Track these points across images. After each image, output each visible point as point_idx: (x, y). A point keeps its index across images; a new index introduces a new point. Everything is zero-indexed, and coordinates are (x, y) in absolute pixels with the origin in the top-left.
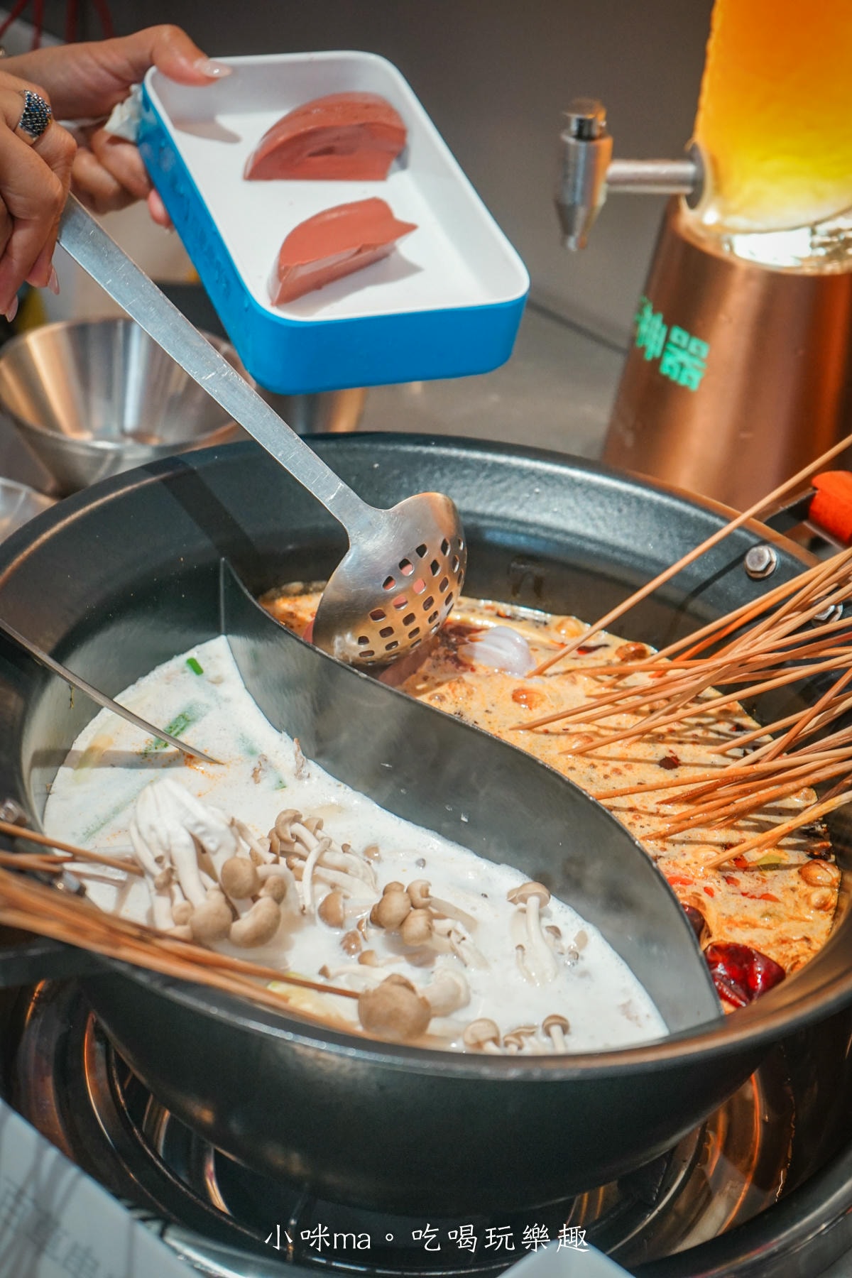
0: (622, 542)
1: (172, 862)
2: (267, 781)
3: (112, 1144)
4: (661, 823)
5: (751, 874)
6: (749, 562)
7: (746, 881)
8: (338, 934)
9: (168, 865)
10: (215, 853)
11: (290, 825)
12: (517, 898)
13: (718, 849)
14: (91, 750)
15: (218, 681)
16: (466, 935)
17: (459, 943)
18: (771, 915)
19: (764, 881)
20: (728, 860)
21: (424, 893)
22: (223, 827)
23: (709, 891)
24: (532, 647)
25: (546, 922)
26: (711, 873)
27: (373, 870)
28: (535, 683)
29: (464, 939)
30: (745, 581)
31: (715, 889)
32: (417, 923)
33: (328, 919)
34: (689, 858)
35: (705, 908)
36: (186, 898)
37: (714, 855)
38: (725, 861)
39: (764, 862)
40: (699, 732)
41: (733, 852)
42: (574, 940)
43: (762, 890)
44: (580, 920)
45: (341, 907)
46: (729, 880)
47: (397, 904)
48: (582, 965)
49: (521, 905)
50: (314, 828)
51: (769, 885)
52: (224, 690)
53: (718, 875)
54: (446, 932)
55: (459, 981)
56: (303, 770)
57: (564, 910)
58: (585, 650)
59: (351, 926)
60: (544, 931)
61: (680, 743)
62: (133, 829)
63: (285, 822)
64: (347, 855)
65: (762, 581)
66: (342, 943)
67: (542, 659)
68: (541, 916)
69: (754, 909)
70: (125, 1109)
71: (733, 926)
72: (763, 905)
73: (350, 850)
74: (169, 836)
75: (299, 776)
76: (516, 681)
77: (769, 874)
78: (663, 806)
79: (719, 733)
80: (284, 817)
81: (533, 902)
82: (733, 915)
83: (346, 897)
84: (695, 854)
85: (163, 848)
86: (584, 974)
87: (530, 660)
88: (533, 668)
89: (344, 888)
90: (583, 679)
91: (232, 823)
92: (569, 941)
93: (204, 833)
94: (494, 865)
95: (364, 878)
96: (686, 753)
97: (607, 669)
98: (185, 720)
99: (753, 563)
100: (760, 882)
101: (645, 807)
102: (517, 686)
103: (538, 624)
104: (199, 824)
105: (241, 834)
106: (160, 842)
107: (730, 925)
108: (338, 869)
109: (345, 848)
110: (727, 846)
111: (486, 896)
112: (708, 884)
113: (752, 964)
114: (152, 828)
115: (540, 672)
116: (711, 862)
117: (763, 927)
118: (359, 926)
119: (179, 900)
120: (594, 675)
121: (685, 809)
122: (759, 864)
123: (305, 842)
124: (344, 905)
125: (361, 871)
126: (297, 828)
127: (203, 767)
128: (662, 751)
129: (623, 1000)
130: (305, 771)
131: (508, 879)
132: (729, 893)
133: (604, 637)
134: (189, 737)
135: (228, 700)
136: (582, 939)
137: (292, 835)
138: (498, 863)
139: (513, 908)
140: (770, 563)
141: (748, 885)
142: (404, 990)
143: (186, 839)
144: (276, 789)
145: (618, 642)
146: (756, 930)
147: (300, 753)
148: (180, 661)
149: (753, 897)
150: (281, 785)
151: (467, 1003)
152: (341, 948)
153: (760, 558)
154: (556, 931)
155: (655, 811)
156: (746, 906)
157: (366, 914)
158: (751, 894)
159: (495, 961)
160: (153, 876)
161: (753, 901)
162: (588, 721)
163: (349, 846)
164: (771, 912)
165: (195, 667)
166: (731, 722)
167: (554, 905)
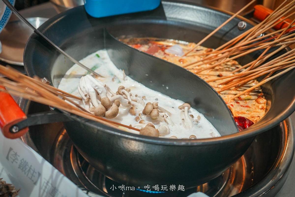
0: (206, 23)
1: (89, 96)
2: (116, 81)
3: (77, 176)
4: (218, 89)
5: (243, 101)
6: (239, 25)
7: (241, 103)
8: (134, 117)
9: (88, 97)
10: (101, 94)
11: (122, 90)
12: (181, 108)
13: (234, 95)
14: (71, 74)
15: (104, 59)
16: (168, 116)
17: (166, 118)
18: (249, 111)
19: (246, 103)
20: (236, 98)
21: (156, 105)
22: (103, 87)
23: (232, 105)
24: (183, 50)
25: (190, 114)
26: (232, 101)
27: (144, 102)
28: (185, 58)
29: (167, 117)
30: (238, 31)
31: (233, 105)
32: (155, 112)
33: (131, 113)
34: (226, 97)
35: (231, 109)
36: (93, 106)
37: (233, 97)
38: (235, 98)
39: (246, 98)
40: (227, 69)
41: (237, 96)
42: (197, 117)
43: (246, 105)
44: (198, 113)
45: (135, 110)
46: (237, 102)
47: (150, 108)
48: (199, 124)
49: (183, 110)
50: (128, 91)
51: (248, 104)
52: (105, 61)
53: (234, 101)
54: (163, 116)
55: (167, 127)
56: (125, 78)
57: (194, 110)
58: (197, 51)
59: (137, 115)
60: (189, 116)
61: (222, 71)
62: (79, 88)
63: (120, 89)
64: (137, 97)
65: (242, 30)
66: (135, 119)
67: (186, 52)
68: (188, 112)
69: (244, 110)
70: (81, 167)
71: (239, 114)
72: (246, 109)
73: (137, 96)
74: (88, 89)
75: (124, 79)
76: (180, 57)
77: (248, 101)
78: (219, 85)
79: (232, 69)
80: (120, 88)
81: (186, 108)
82: (239, 111)
83: (136, 108)
84: (228, 96)
85: (87, 93)
86: (200, 127)
87: (183, 53)
88: (184, 54)
89: (136, 106)
90: (197, 57)
91: (105, 86)
92: (196, 118)
93: (98, 88)
94: (175, 100)
95: (141, 103)
96: (224, 73)
97: (203, 55)
98: (95, 67)
99: (240, 25)
100: (245, 103)
101: (214, 86)
102: (180, 59)
103: (185, 45)
104: (96, 86)
105: (108, 90)
106: (86, 91)
107: (238, 113)
108: (134, 101)
109: (136, 96)
110: (235, 95)
111: (173, 107)
112: (232, 103)
113: (245, 122)
114: (84, 87)
115: (186, 55)
116: (232, 98)
117: (247, 114)
118: (139, 115)
119: (91, 106)
120: (199, 56)
121: (225, 86)
122: (245, 99)
123: (126, 94)
124: (136, 110)
125: (140, 101)
126: (123, 90)
127: (99, 78)
128: (218, 73)
129: (211, 132)
130: (126, 78)
131: (179, 103)
132: (237, 106)
133: (202, 48)
134: (96, 71)
135: (106, 63)
136: (199, 118)
137: (122, 92)
138: (176, 99)
139: (181, 111)
140: (245, 25)
141: (242, 104)
142: (152, 127)
143: (93, 90)
144: (118, 83)
145: (205, 49)
146: (245, 114)
147: (124, 74)
148: (94, 54)
149: (244, 107)
150: (120, 82)
151: (169, 133)
152: (135, 120)
153: (242, 24)
154: (192, 116)
155: (217, 87)
156: (242, 109)
157: (141, 112)
158: (243, 106)
159: (176, 123)
160: (84, 100)
161: (244, 108)
162: (198, 66)
163: (137, 95)
164: (249, 110)
165: (98, 56)
166: (235, 66)
167: (192, 109)
